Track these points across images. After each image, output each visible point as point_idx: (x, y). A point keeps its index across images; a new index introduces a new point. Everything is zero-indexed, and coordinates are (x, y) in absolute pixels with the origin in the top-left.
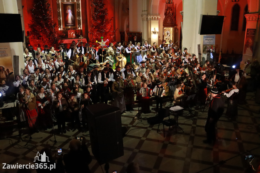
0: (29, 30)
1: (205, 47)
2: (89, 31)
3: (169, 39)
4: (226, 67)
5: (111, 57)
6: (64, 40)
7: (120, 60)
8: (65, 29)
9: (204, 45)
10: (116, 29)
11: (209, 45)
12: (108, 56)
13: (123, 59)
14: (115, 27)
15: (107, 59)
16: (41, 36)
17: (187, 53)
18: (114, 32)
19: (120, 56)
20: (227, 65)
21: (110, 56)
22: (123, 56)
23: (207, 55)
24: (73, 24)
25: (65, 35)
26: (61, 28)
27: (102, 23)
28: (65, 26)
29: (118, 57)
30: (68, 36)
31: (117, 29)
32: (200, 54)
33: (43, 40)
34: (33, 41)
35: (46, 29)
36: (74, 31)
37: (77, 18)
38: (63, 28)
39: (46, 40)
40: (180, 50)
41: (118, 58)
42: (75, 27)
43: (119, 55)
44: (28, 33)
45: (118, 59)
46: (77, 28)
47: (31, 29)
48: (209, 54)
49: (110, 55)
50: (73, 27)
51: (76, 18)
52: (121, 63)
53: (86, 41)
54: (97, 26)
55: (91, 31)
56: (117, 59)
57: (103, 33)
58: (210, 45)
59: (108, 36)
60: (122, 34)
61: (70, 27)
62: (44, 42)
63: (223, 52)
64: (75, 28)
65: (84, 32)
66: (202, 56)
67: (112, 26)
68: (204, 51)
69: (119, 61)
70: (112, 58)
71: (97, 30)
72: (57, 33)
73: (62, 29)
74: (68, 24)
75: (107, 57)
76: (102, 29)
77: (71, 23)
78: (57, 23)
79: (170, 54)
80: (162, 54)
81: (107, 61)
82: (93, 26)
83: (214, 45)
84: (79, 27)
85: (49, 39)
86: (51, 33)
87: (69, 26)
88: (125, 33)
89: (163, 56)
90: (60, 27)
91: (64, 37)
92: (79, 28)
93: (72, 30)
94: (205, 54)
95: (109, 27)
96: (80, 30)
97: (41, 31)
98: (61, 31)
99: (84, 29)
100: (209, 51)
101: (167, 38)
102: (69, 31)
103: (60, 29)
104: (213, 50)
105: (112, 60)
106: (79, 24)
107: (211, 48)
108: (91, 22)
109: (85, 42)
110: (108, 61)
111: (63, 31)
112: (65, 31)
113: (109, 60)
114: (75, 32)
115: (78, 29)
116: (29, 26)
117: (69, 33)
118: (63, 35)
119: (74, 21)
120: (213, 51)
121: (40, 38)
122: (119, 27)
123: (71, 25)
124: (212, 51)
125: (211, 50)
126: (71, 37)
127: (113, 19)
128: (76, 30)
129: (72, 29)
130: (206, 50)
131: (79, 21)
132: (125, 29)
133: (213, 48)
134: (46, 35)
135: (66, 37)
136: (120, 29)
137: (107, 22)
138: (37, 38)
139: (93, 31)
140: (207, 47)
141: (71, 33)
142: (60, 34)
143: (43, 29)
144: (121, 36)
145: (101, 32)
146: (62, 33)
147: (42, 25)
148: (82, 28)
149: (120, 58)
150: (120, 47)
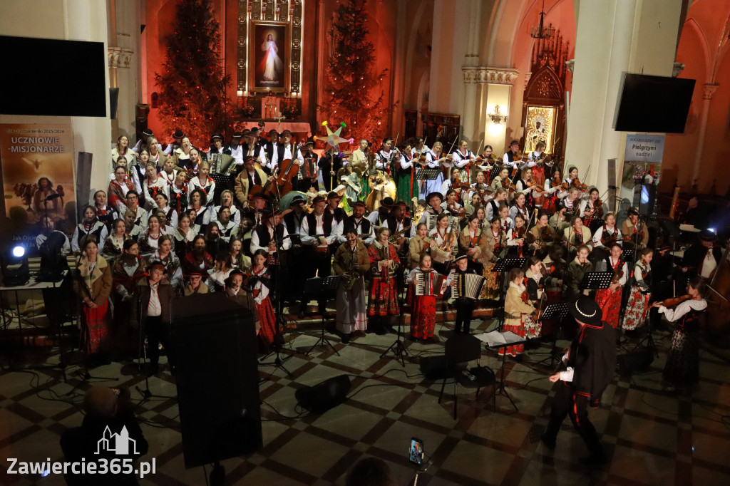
0: (158, 90)
1: (629, 167)
2: (320, 102)
3: (540, 141)
5: (354, 177)
6: (247, 124)
7: (378, 188)
8: (255, 93)
9: (626, 162)
10: (395, 101)
11: (642, 163)
12: (347, 173)
13: (386, 186)
14: (393, 98)
15: (344, 181)
16: (184, 108)
17: (576, 182)
19: (378, 177)
21: (353, 174)
22: (386, 177)
23: (634, 192)
24: (277, 82)
25: (252, 110)
26: (244, 90)
27: (356, 83)
28: (256, 86)
29: (373, 177)
30: (260, 113)
31: (398, 102)
32: (612, 188)
33: (190, 116)
34: (163, 120)
36: (278, 100)
37: (291, 66)
38: (248, 91)
39: (198, 118)
40: (557, 172)
41: (373, 181)
42: (283, 89)
43: (377, 173)
44: (155, 97)
45: (373, 184)
46: (287, 94)
47: (162, 88)
49: (354, 171)
50: (276, 90)
51: (288, 65)
52: (379, 196)
53: (309, 130)
54: (341, 90)
56: (371, 184)
58: (646, 164)
59: (368, 120)
60: (410, 115)
61: (268, 89)
62: (191, 125)
64: (283, 94)
65: (305, 104)
66: (618, 194)
67: (382, 95)
68: (625, 179)
69: (375, 191)
70: (359, 180)
71: (341, 100)
72: (230, 102)
73: (246, 92)
74: (264, 79)
75: (344, 178)
76: (356, 99)
77: (272, 79)
78: (235, 76)
79: (525, 181)
80: (498, 178)
82: (329, 91)
83: (660, 165)
84: (292, 91)
85: (207, 116)
86: (214, 100)
87: (266, 85)
88: (420, 115)
89: (500, 185)
90: (241, 86)
91: (249, 115)
92: (294, 94)
93: (273, 98)
94: (630, 188)
96: (296, 98)
97: (187, 96)
98: (243, 97)
99: (307, 95)
100: (642, 181)
101: (535, 137)
102: (264, 100)
103: (240, 93)
104: (655, 177)
105: (356, 184)
106: (295, 81)
107: (649, 173)
108: (325, 78)
109: (307, 133)
110: (344, 187)
111: (248, 97)
112: (254, 98)
113: (348, 185)
114: (281, 102)
115: (289, 97)
116: (156, 79)
117: (264, 106)
118: (247, 110)
119: (280, 73)
120: (654, 182)
121: (181, 113)
122: (403, 98)
123: (272, 82)
124: (651, 181)
125: (649, 178)
126: (268, 117)
127: (387, 73)
128: (285, 98)
129: (273, 94)
130: (634, 177)
131: (295, 74)
132: (419, 105)
133: (655, 172)
134: (198, 106)
135: (255, 115)
136: (405, 102)
137: (370, 81)
138: (176, 112)
139: (328, 104)
140: (638, 170)
141: (272, 107)
142: (240, 105)
143: (192, 89)
144: (407, 123)
145: (349, 107)
146: (245, 104)
147: (190, 78)
148: (303, 93)
149: (379, 182)
150: (388, 152)
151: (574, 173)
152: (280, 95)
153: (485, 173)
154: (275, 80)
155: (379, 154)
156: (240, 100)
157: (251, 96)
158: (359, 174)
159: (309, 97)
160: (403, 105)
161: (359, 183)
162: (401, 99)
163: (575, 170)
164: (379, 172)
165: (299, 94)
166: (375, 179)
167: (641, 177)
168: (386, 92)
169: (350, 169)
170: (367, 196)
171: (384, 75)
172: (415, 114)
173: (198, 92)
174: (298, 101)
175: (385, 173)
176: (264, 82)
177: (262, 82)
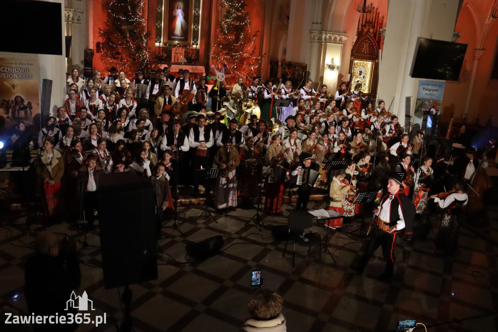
0: (100, 40)
1: (420, 102)
2: (211, 52)
3: (361, 84)
5: (232, 103)
6: (161, 66)
7: (249, 111)
8: (168, 45)
9: (418, 99)
10: (264, 52)
11: (429, 100)
12: (228, 100)
13: (253, 110)
14: (262, 51)
15: (226, 105)
18: (259, 60)
19: (248, 104)
21: (232, 101)
22: (254, 103)
24: (183, 38)
25: (165, 56)
26: (160, 42)
27: (237, 39)
28: (168, 40)
29: (245, 104)
30: (171, 58)
31: (265, 54)
32: (408, 116)
33: (121, 60)
35: (130, 42)
36: (183, 50)
37: (193, 27)
38: (163, 43)
39: (127, 60)
42: (187, 43)
43: (247, 101)
44: (98, 45)
45: (245, 108)
46: (190, 46)
47: (103, 39)
49: (232, 99)
50: (181, 43)
51: (191, 26)
52: (249, 117)
53: (204, 71)
54: (226, 45)
55: (214, 53)
56: (244, 108)
57: (237, 59)
58: (431, 101)
59: (245, 66)
60: (273, 63)
61: (177, 42)
62: (123, 65)
64: (187, 46)
65: (202, 53)
66: (412, 121)
67: (255, 48)
68: (416, 111)
69: (247, 113)
70: (236, 105)
71: (226, 52)
72: (150, 50)
73: (161, 44)
74: (174, 35)
75: (225, 104)
76: (237, 51)
77: (179, 35)
78: (154, 32)
79: (348, 110)
80: (329, 107)
82: (219, 45)
83: (441, 102)
84: (193, 44)
85: (134, 60)
86: (138, 48)
87: (175, 39)
88: (280, 64)
90: (158, 39)
91: (162, 60)
92: (194, 46)
93: (180, 48)
94: (419, 117)
95: (249, 48)
96: (196, 49)
97: (120, 45)
98: (159, 47)
99: (203, 47)
101: (358, 81)
102: (174, 50)
103: (157, 44)
104: (437, 111)
105: (234, 108)
106: (196, 37)
107: (433, 107)
108: (216, 37)
109: (202, 73)
111: (163, 47)
112: (167, 48)
113: (228, 108)
114: (185, 52)
115: (191, 48)
116: (100, 32)
117: (173, 55)
118: (162, 56)
119: (185, 31)
120: (436, 113)
121: (116, 56)
122: (269, 51)
123: (180, 38)
124: (434, 113)
125: (433, 110)
126: (176, 61)
127: (258, 33)
128: (188, 49)
129: (180, 46)
130: (423, 110)
131: (196, 33)
132: (280, 57)
133: (437, 107)
134: (128, 52)
135: (167, 60)
136: (270, 54)
137: (248, 40)
138: (112, 55)
139: (217, 54)
140: (425, 104)
141: (178, 54)
142: (157, 53)
143: (124, 40)
144: (271, 68)
145: (232, 56)
146: (161, 52)
147: (122, 33)
148: (201, 46)
149: (249, 107)
150: (256, 87)
151: (382, 105)
152: (185, 46)
153: (322, 103)
154: (181, 36)
155: (250, 88)
156: (157, 49)
157: (165, 46)
158: (235, 101)
159: (205, 49)
160: (269, 57)
161: (235, 108)
162: (267, 52)
163: (383, 103)
164: (250, 100)
165: (198, 46)
166: (247, 104)
167: (428, 110)
168: (257, 47)
169: (230, 97)
170: (241, 116)
171: (256, 35)
172: (277, 63)
173: (128, 42)
174: (197, 51)
175: (254, 101)
176: (174, 37)
177: (172, 37)
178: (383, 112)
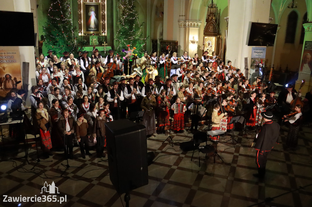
0: (44, 34)
1: (253, 60)
2: (115, 37)
3: (210, 51)
4: (277, 86)
5: (139, 69)
6: (85, 48)
7: (150, 73)
8: (87, 34)
9: (252, 59)
10: (147, 37)
13: (154, 72)
14: (146, 35)
15: (135, 70)
16: (57, 42)
18: (145, 40)
19: (150, 68)
20: (279, 84)
21: (139, 67)
23: (256, 71)
24: (96, 29)
27: (131, 28)
28: (87, 31)
29: (148, 68)
30: (89, 43)
31: (149, 36)
32: (247, 69)
34: (48, 47)
37: (101, 22)
39: (63, 46)
41: (148, 70)
42: (98, 32)
43: (150, 67)
44: (42, 37)
46: (100, 34)
47: (46, 33)
48: (258, 70)
49: (139, 66)
50: (95, 33)
52: (151, 76)
54: (124, 32)
55: (117, 37)
56: (147, 71)
57: (132, 40)
58: (259, 59)
59: (137, 44)
60: (154, 42)
61: (92, 32)
62: (60, 49)
63: (275, 69)
64: (99, 34)
65: (108, 38)
66: (249, 72)
67: (142, 33)
68: (251, 66)
69: (149, 74)
71: (125, 36)
72: (77, 38)
73: (82, 34)
75: (135, 69)
76: (131, 36)
77: (93, 28)
78: (78, 27)
79: (209, 68)
80: (198, 67)
81: (135, 73)
82: (120, 32)
83: (265, 59)
84: (102, 33)
85: (67, 45)
86: (70, 38)
87: (91, 31)
88: (159, 42)
90: (80, 31)
91: (85, 44)
92: (103, 34)
94: (253, 69)
95: (139, 33)
96: (105, 36)
97: (58, 36)
98: (81, 36)
99: (109, 34)
100: (258, 66)
101: (208, 49)
102: (91, 37)
103: (80, 34)
104: (263, 64)
105: (141, 72)
106: (104, 28)
107: (261, 63)
108: (117, 27)
111: (84, 36)
112: (86, 36)
113: (137, 72)
114: (98, 38)
115: (101, 35)
116: (43, 29)
117: (91, 40)
118: (84, 42)
119: (97, 26)
120: (262, 66)
121: (56, 44)
122: (151, 33)
123: (94, 29)
124: (261, 66)
125: (261, 64)
126: (93, 44)
127: (144, 24)
128: (100, 36)
129: (94, 35)
130: (255, 65)
131: (104, 25)
132: (158, 37)
133: (263, 62)
134: (63, 40)
135: (87, 44)
136: (152, 36)
137: (138, 28)
138: (53, 43)
139: (119, 38)
140: (256, 62)
141: (94, 40)
142: (80, 40)
143: (60, 33)
144: (153, 45)
145: (129, 39)
146: (82, 39)
147: (58, 28)
148: (107, 33)
149: (151, 70)
150: (155, 57)
151: (230, 64)
152: (97, 34)
156: (80, 38)
157: (85, 35)
158: (141, 67)
159: (110, 36)
160: (151, 38)
161: (141, 71)
162: (150, 35)
163: (230, 63)
164: (151, 66)
167: (258, 65)
169: (137, 65)
170: (145, 76)
172: (156, 41)
173: (63, 34)
174: (105, 37)
175: (153, 66)
176: (90, 29)
177: (89, 29)
178: (231, 68)
